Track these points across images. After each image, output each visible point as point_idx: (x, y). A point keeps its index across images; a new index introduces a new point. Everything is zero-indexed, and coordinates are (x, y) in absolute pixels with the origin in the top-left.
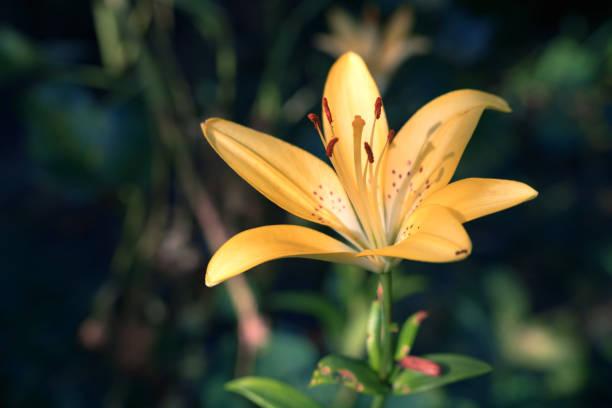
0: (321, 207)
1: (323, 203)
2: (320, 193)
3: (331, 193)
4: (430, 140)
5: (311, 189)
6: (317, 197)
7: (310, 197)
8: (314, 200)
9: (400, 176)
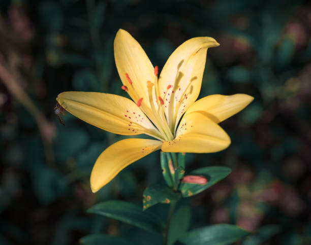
0: (131, 123)
1: (132, 120)
2: (128, 115)
3: (134, 113)
4: (179, 71)
5: (123, 114)
6: (127, 118)
7: (124, 119)
8: (127, 120)
9: (169, 94)
